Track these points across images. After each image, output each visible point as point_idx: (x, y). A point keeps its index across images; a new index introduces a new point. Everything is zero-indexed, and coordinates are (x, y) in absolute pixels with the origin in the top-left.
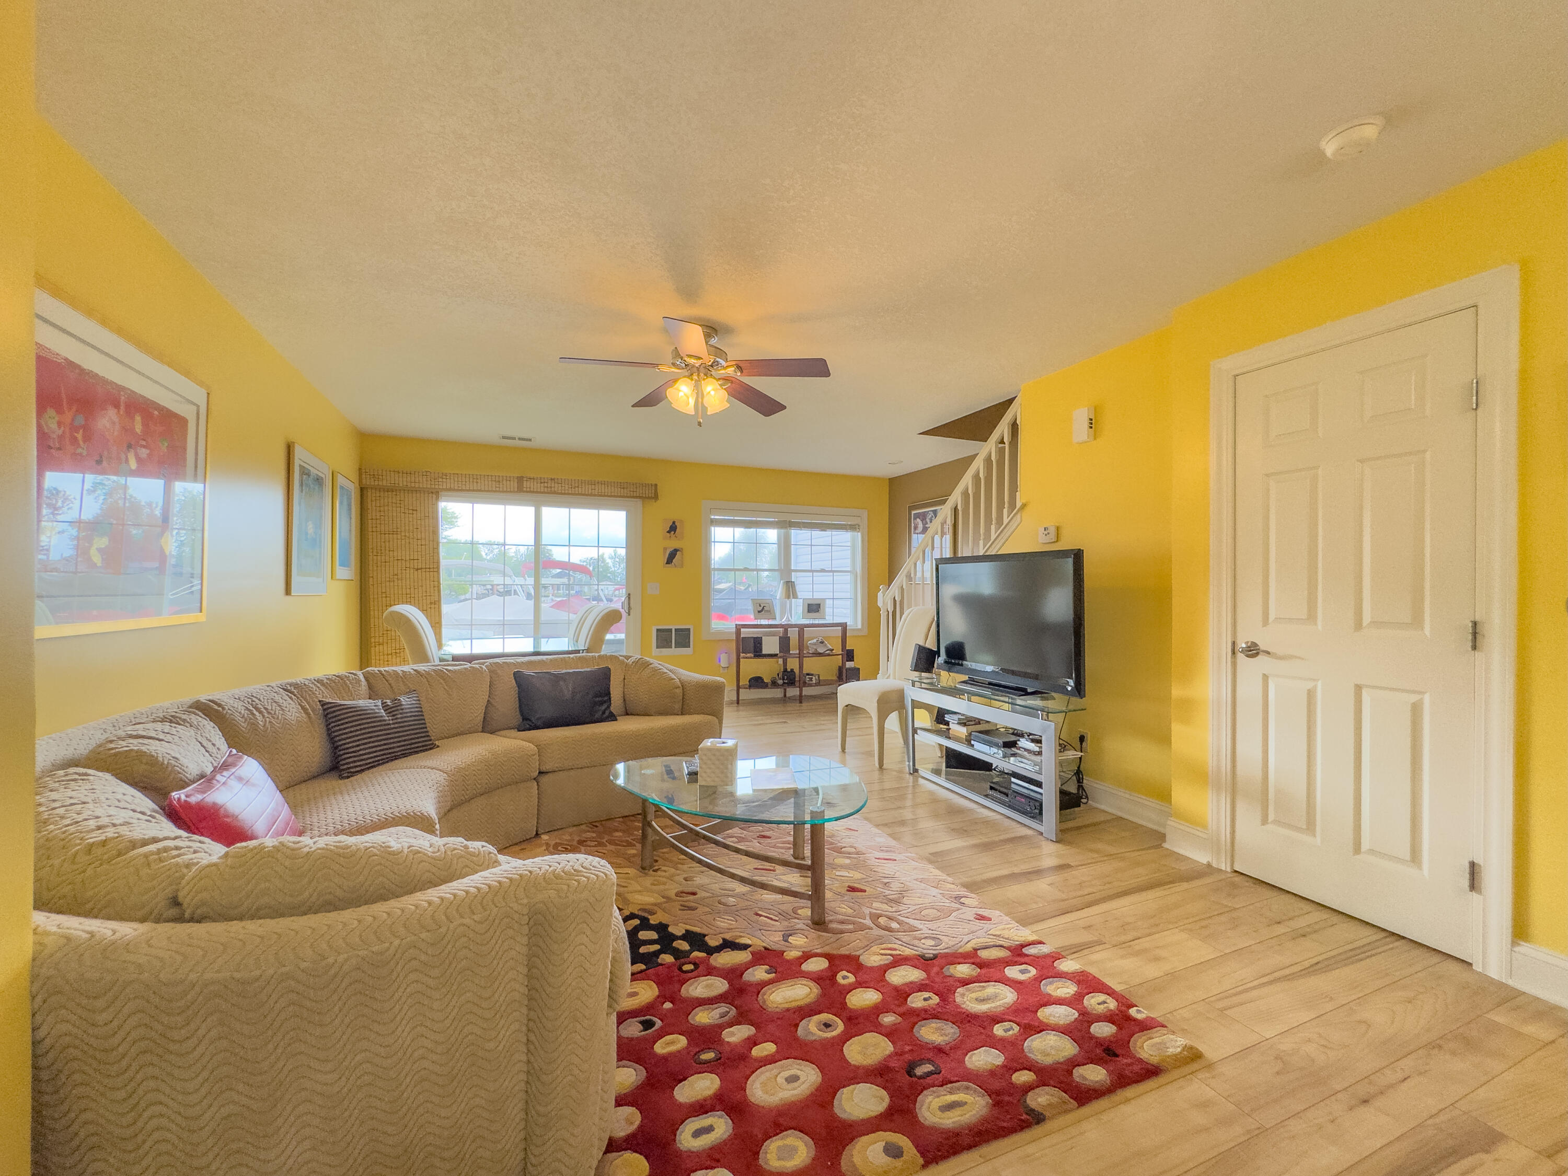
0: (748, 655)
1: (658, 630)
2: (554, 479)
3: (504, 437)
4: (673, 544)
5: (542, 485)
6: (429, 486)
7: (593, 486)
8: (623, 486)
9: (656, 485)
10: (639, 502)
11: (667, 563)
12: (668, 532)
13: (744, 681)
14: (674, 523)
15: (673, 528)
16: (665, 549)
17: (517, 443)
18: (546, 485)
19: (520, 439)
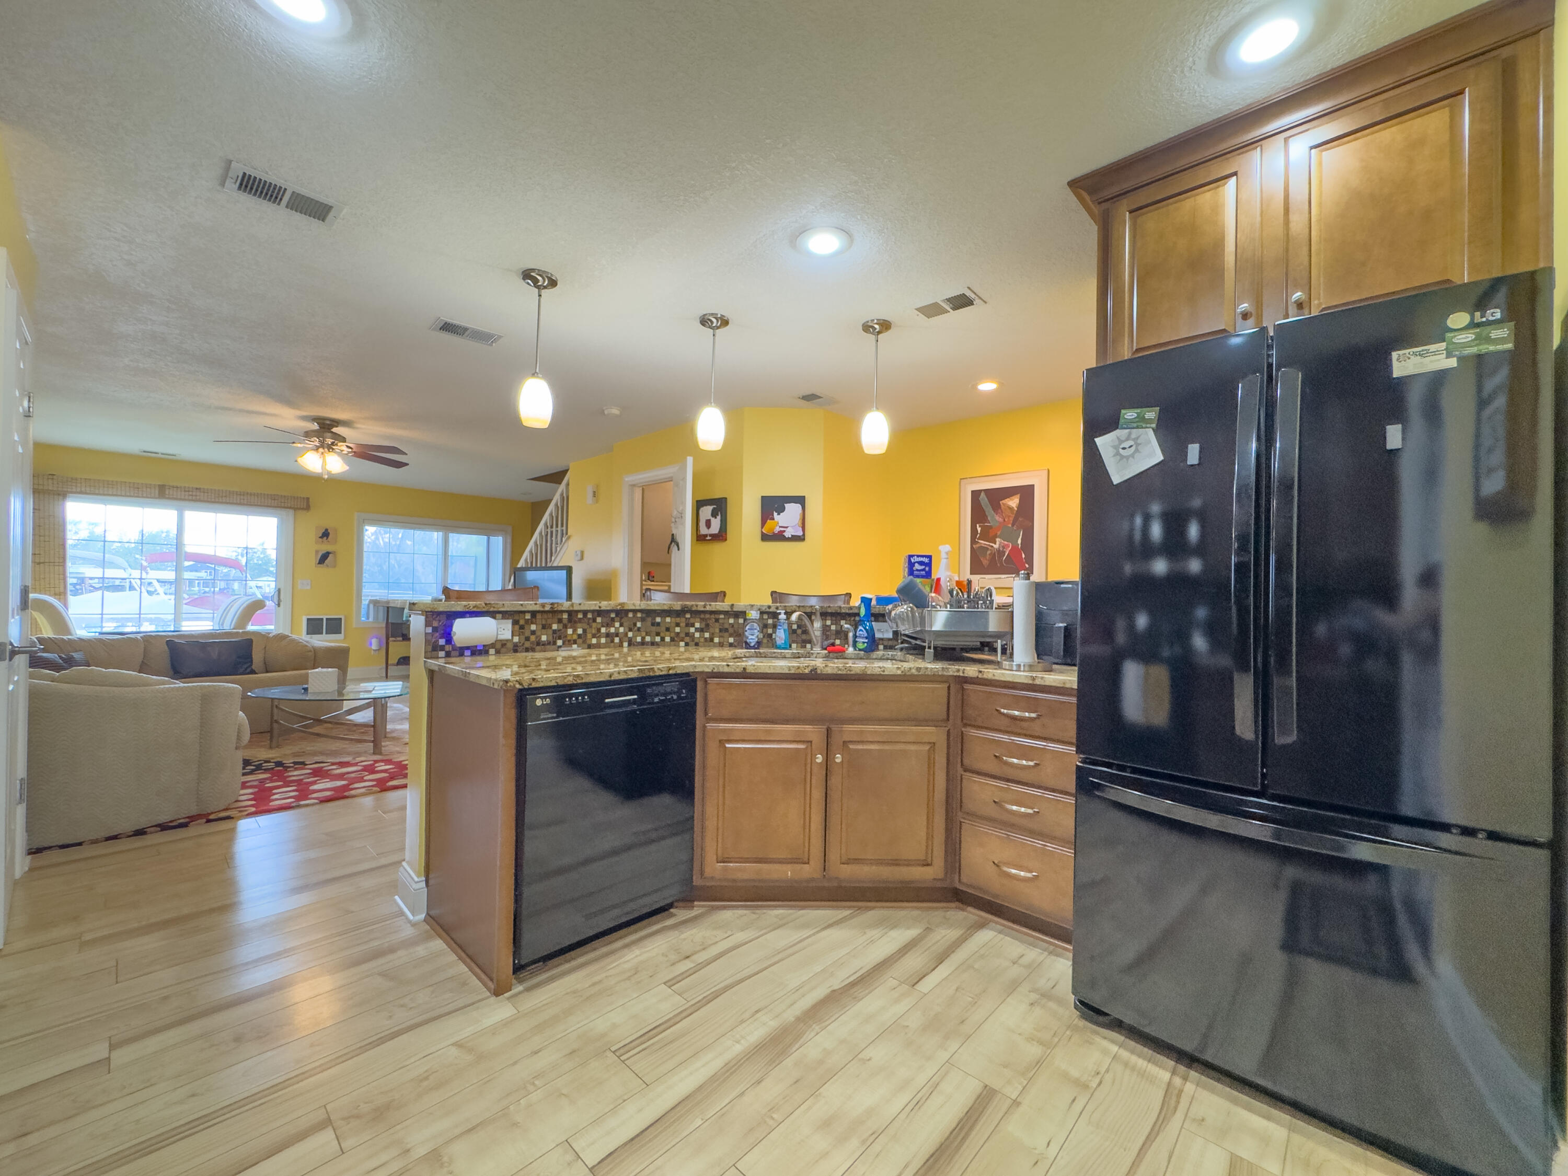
0: (398, 639)
1: (308, 620)
2: (200, 489)
3: (145, 452)
4: (325, 547)
5: (187, 493)
6: (55, 489)
7: (242, 497)
8: (274, 497)
9: (308, 499)
10: (291, 512)
11: (319, 563)
12: (320, 537)
13: (393, 659)
14: (327, 530)
15: (326, 534)
16: (317, 552)
17: (160, 455)
18: (191, 493)
19: (162, 454)
